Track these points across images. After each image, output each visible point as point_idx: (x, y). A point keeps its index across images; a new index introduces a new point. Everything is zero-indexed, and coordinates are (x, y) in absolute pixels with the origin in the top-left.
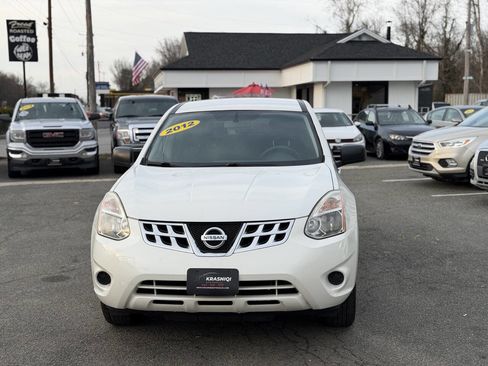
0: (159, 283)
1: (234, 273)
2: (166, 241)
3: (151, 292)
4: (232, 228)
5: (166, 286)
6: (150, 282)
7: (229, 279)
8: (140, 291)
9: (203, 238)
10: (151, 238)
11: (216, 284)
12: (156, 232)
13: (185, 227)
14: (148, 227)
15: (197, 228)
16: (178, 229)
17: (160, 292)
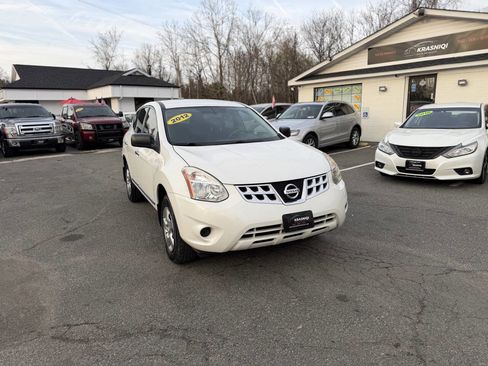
0: (258, 229)
1: (309, 213)
2: (260, 197)
3: (251, 236)
4: (299, 183)
5: (263, 230)
6: (252, 230)
7: (307, 218)
8: (244, 237)
9: (285, 192)
10: (249, 197)
11: (301, 222)
12: (249, 192)
13: (270, 186)
14: (244, 190)
15: (279, 186)
16: (266, 188)
17: (257, 235)
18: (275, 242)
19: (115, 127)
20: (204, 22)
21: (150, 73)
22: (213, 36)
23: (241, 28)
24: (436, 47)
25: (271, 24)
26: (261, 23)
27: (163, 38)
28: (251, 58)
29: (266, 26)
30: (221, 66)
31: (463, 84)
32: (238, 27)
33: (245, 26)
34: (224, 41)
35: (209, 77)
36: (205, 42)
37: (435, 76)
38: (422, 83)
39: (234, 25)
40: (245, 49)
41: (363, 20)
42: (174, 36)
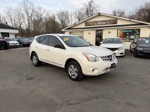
1: (114, 64)
2: (105, 60)
8: (103, 71)
9: (110, 58)
11: (114, 66)
15: (108, 57)
18: (108, 72)
19: (3, 42)
20: (22, 8)
21: (7, 24)
22: (26, 13)
23: (36, 12)
24: (103, 23)
25: (46, 12)
26: (42, 11)
27: (6, 12)
28: (39, 22)
29: (44, 12)
30: (29, 23)
31: (109, 33)
32: (34, 11)
33: (37, 11)
34: (30, 15)
35: (24, 26)
36: (23, 15)
37: (102, 30)
38: (99, 32)
39: (33, 11)
40: (37, 19)
41: (74, 14)
42: (10, 12)
